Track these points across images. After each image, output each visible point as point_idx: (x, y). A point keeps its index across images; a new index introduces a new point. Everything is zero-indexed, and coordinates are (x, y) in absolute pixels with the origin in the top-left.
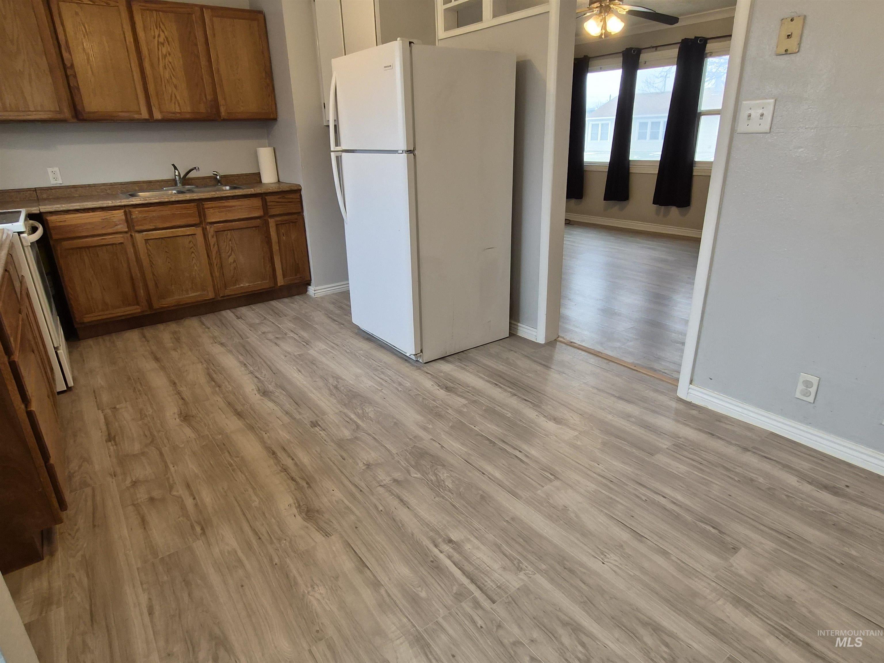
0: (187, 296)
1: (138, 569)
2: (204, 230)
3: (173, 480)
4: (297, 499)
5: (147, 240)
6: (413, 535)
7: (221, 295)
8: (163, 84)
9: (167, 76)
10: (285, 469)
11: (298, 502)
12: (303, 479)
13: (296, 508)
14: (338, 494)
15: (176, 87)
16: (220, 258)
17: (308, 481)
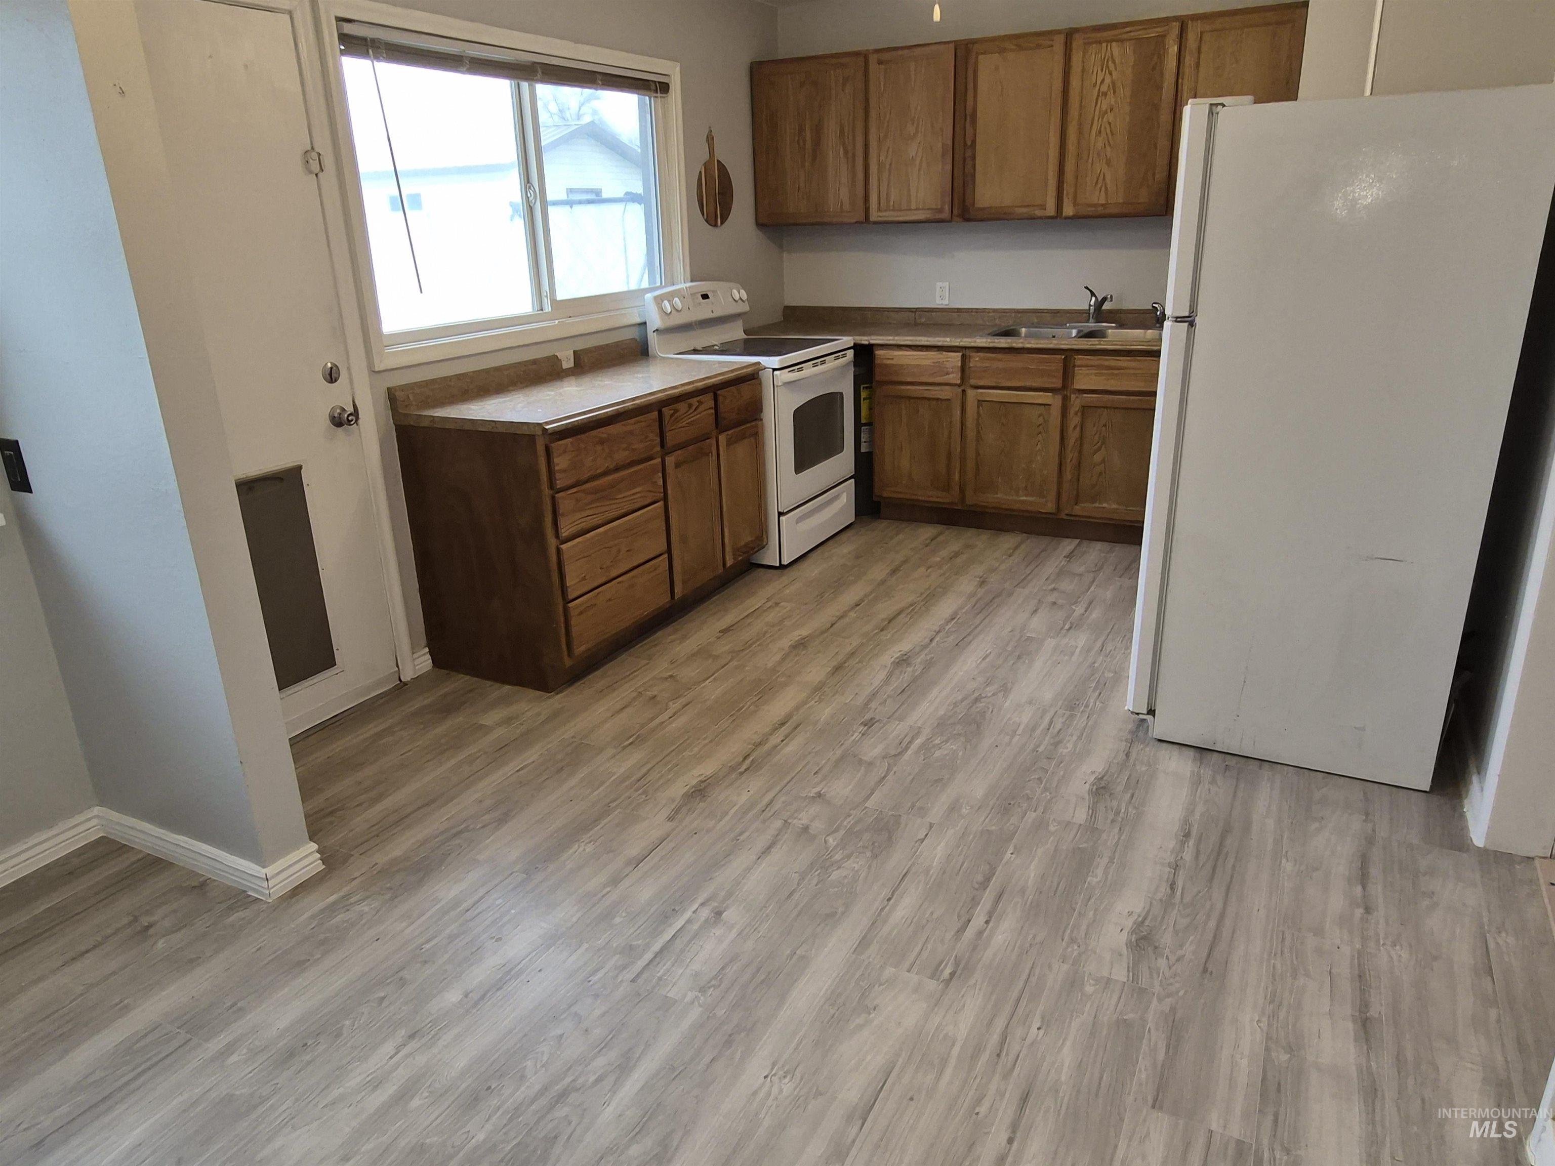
0: (1015, 498)
2: (1065, 399)
5: (980, 402)
7: (1067, 512)
8: (1090, 161)
9: (1100, 145)
15: (1108, 163)
16: (1080, 452)
17: (751, 769)
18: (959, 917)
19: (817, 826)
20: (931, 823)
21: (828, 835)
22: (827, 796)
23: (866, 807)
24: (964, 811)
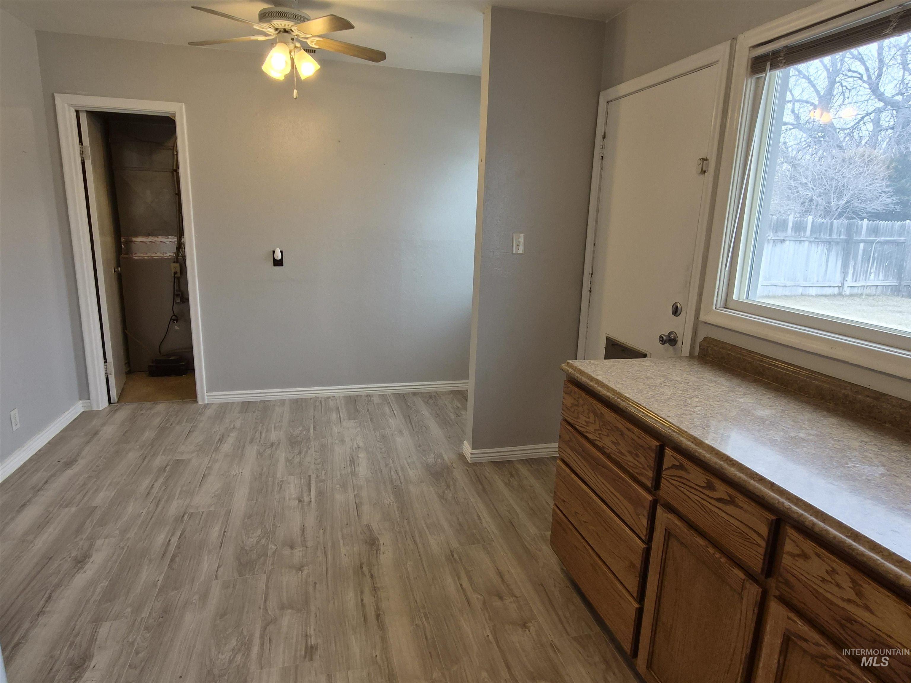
1: (494, 541)
3: (484, 614)
4: (377, 557)
6: (317, 510)
10: (375, 589)
11: (377, 554)
12: (363, 574)
13: (380, 550)
14: (343, 550)
17: (360, 570)
18: (185, 538)
19: (287, 551)
20: (217, 580)
21: (277, 548)
22: (294, 571)
23: (265, 573)
24: (196, 597)
